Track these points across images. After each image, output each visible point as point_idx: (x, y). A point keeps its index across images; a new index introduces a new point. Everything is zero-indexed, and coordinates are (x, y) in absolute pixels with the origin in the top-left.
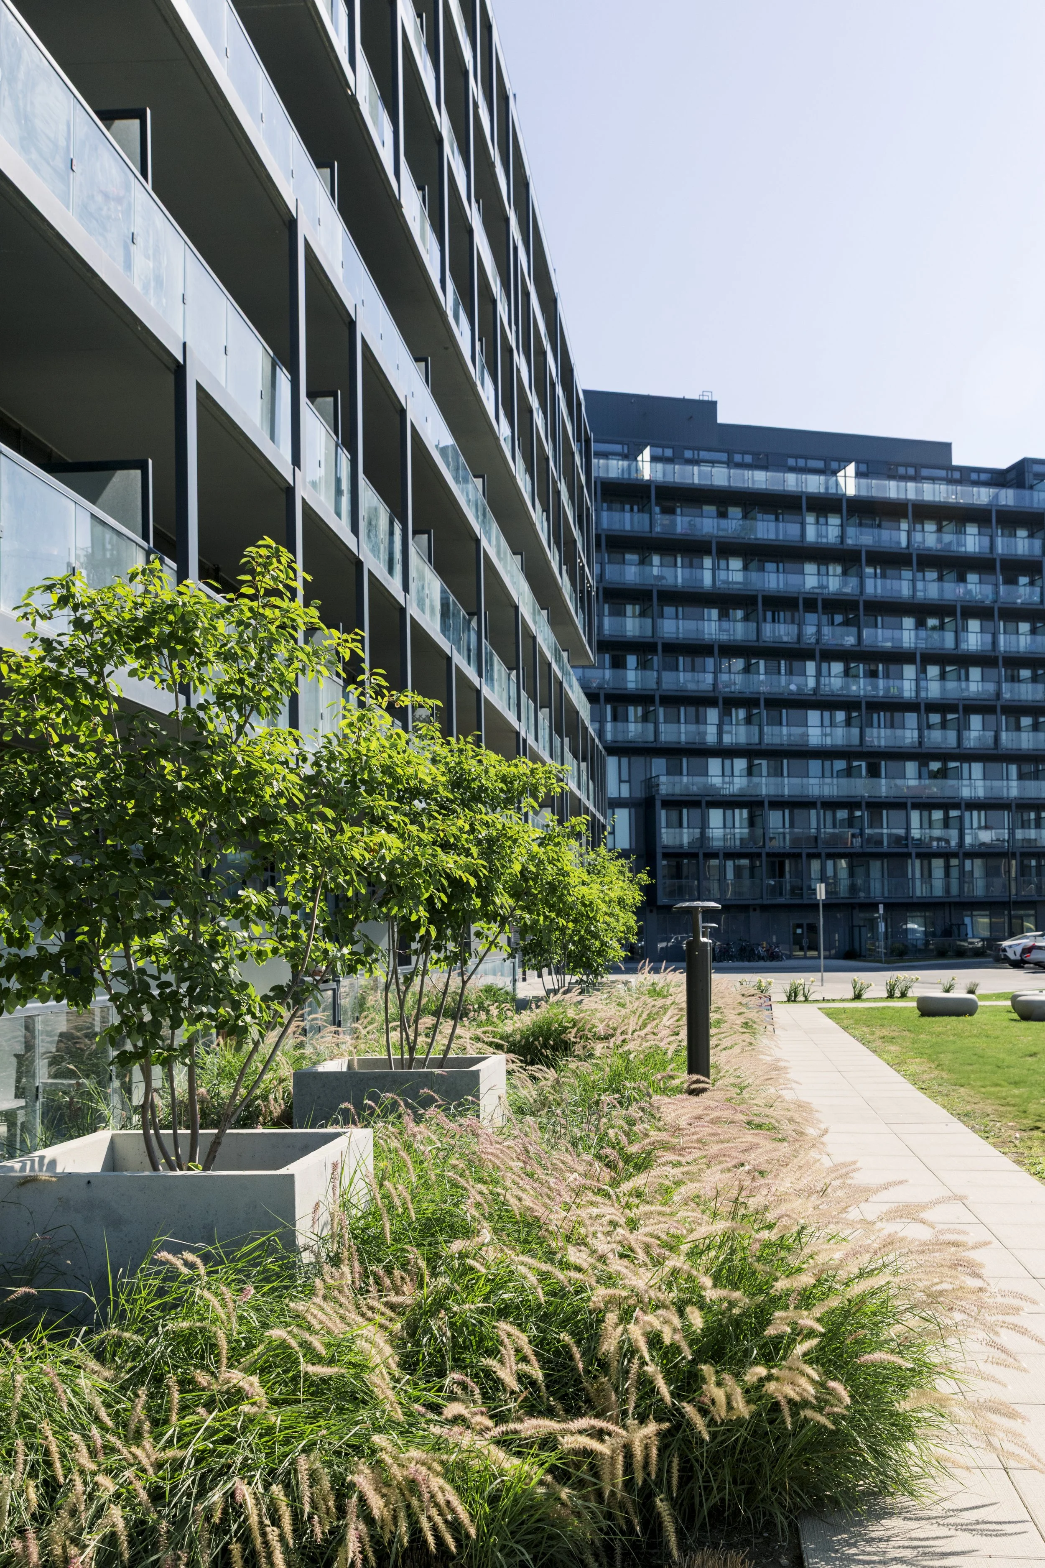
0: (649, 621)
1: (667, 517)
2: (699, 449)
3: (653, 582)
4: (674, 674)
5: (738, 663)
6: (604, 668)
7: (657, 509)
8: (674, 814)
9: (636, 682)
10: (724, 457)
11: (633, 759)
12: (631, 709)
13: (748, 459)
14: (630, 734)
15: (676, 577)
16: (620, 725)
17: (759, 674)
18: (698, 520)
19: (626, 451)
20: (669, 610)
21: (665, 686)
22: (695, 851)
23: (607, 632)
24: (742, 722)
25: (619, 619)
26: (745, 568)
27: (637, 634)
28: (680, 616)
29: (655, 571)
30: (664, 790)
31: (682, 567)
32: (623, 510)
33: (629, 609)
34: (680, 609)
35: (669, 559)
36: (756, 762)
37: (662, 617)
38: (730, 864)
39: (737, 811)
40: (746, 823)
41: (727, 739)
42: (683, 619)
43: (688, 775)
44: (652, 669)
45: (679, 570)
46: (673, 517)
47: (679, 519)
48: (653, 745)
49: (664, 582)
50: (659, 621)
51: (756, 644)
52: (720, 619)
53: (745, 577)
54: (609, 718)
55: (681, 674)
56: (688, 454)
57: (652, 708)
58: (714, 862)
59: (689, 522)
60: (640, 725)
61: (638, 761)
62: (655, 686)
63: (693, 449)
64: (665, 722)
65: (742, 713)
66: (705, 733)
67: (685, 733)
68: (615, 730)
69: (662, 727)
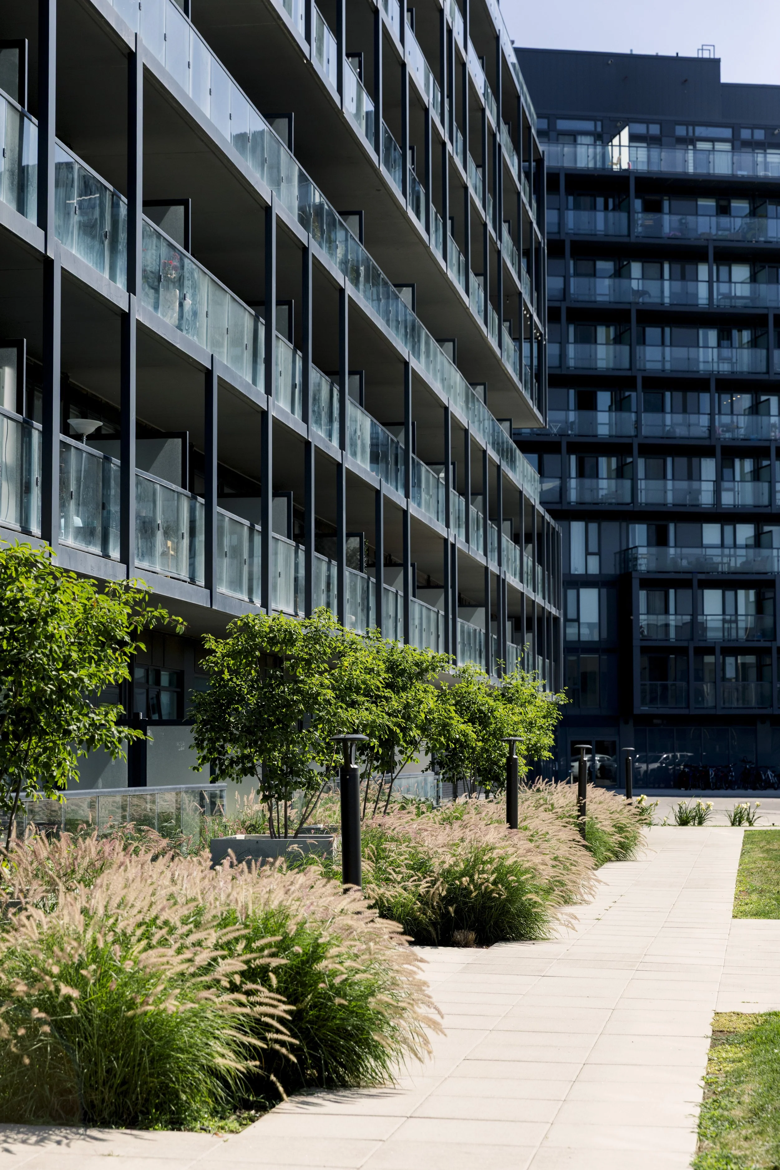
0: (626, 349)
1: (651, 216)
2: (695, 124)
3: (631, 299)
4: (658, 416)
5: (744, 401)
6: (568, 409)
7: (638, 204)
8: (658, 595)
9: (610, 424)
10: (727, 133)
11: (604, 524)
12: (603, 461)
13: (760, 135)
14: (602, 493)
15: (662, 292)
16: (587, 482)
17: (769, 415)
18: (691, 219)
19: (599, 129)
20: (653, 333)
21: (645, 431)
22: (685, 644)
23: (572, 363)
24: (748, 477)
25: (587, 347)
26: (753, 279)
27: (611, 365)
28: (667, 341)
29: (635, 285)
30: (643, 565)
31: (671, 279)
32: (594, 208)
33: (601, 332)
34: (667, 330)
35: (653, 268)
36: (766, 529)
37: (644, 343)
38: (730, 661)
39: (741, 593)
40: (752, 610)
41: (727, 499)
42: (671, 345)
43: (676, 546)
44: (629, 410)
45: (667, 284)
46: (657, 216)
47: (666, 218)
48: (630, 508)
49: (647, 300)
50: (639, 349)
51: (766, 377)
52: (719, 345)
53: (752, 291)
54: (573, 473)
55: (668, 417)
56: (681, 131)
57: (629, 460)
58: (709, 659)
59: (681, 220)
60: (613, 482)
61: (612, 528)
62: (633, 433)
63: (687, 124)
64: (647, 478)
65: (748, 465)
66: (699, 491)
67: (673, 490)
68: (581, 489)
69: (642, 484)
